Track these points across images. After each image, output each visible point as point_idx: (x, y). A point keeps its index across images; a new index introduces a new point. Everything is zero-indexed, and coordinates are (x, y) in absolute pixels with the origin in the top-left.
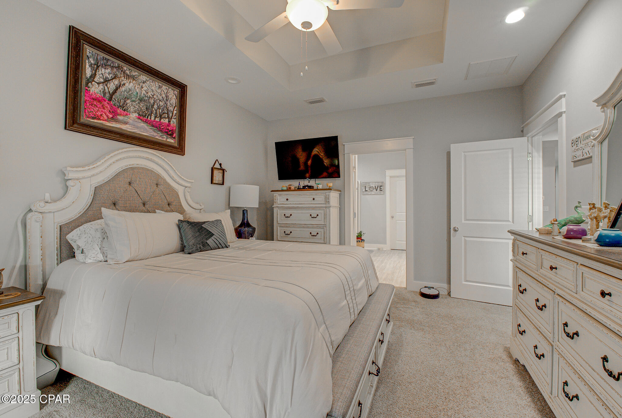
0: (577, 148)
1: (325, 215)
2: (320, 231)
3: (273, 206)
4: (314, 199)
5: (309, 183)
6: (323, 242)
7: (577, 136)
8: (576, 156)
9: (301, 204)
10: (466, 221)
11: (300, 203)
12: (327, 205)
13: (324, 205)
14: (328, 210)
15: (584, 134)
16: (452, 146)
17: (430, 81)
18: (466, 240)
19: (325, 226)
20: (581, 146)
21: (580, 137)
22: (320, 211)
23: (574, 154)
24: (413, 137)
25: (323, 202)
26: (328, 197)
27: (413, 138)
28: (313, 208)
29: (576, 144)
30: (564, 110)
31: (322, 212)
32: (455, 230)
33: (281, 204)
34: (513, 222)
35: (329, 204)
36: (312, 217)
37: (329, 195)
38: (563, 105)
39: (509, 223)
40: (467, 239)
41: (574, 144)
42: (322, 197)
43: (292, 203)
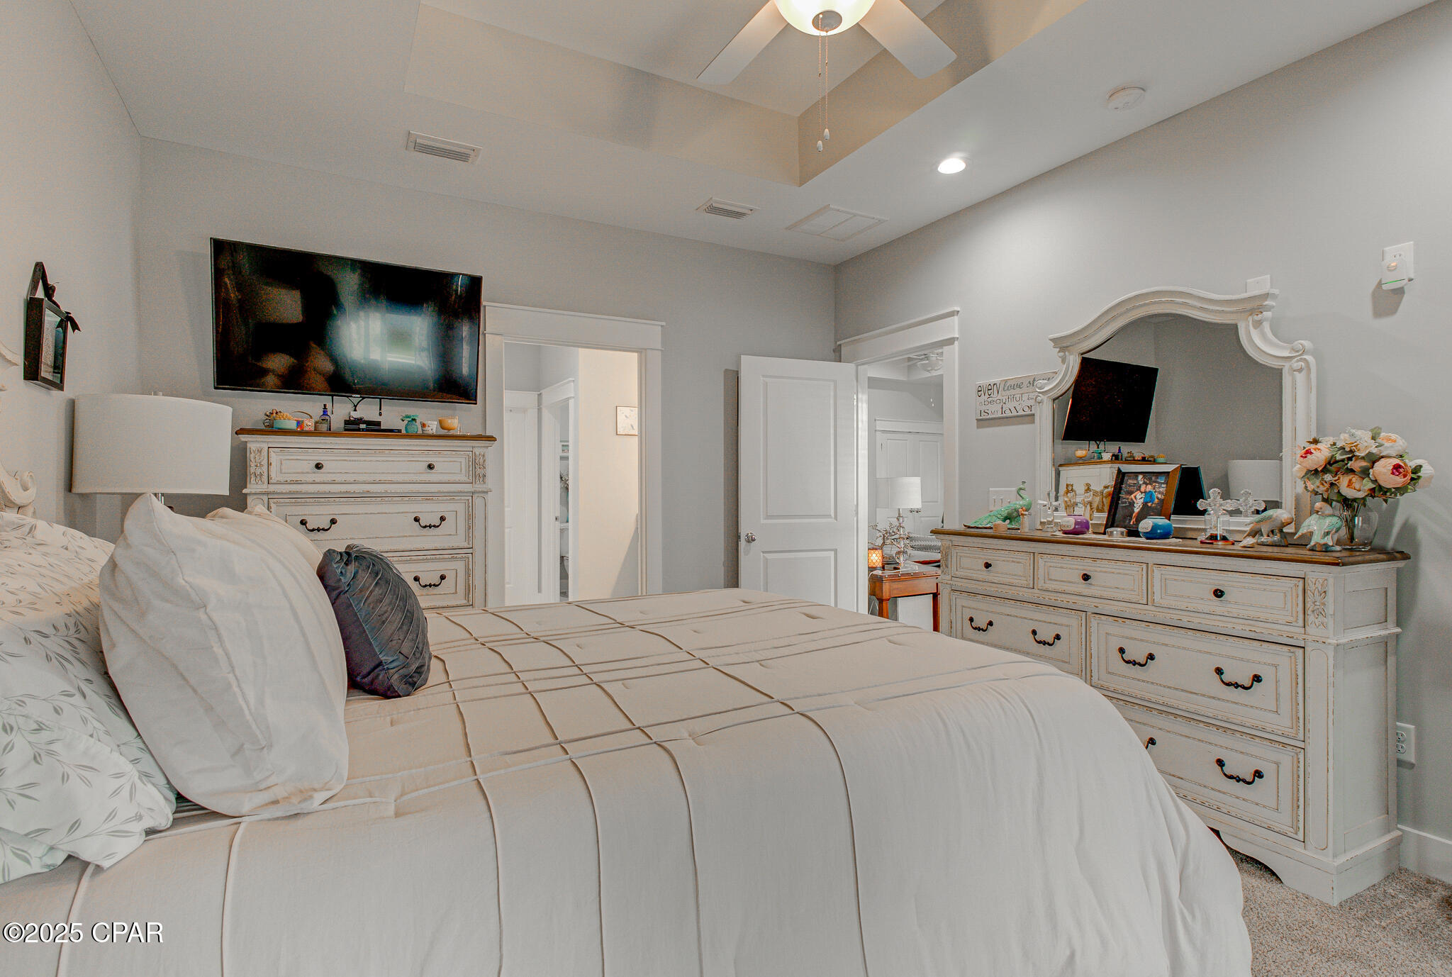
0: (989, 400)
1: (470, 517)
2: (454, 568)
3: (245, 491)
4: (430, 467)
5: (355, 410)
6: (464, 602)
7: (992, 381)
8: (986, 411)
9: (380, 482)
10: (768, 519)
11: (378, 478)
12: (479, 487)
13: (468, 488)
14: (478, 501)
15: (1006, 381)
16: (745, 359)
17: (737, 210)
18: (767, 559)
19: (470, 551)
20: (999, 397)
21: (998, 385)
22: (452, 507)
23: (984, 408)
24: (664, 324)
25: (464, 479)
26: (481, 461)
27: (662, 326)
28: (428, 497)
29: (986, 394)
30: (957, 336)
31: (461, 508)
32: (751, 540)
33: (286, 483)
34: (836, 518)
35: (484, 483)
36: (425, 527)
37: (484, 456)
38: (952, 328)
39: (830, 520)
40: (769, 556)
41: (982, 392)
42: (459, 460)
43: (338, 478)
